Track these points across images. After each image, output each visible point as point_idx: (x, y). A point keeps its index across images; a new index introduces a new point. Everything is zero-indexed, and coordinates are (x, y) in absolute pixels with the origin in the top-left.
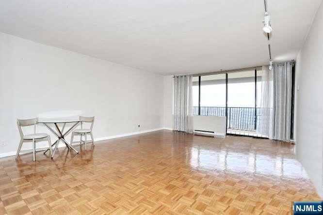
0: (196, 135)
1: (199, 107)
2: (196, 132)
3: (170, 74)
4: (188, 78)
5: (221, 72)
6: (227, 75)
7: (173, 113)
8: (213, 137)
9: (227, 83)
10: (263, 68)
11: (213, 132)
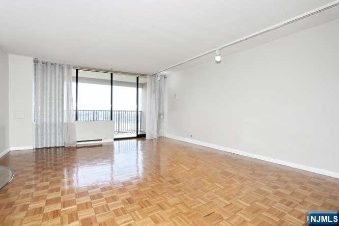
0: (77, 148)
2: (78, 143)
3: (28, 55)
5: (106, 71)
8: (101, 145)
11: (101, 140)
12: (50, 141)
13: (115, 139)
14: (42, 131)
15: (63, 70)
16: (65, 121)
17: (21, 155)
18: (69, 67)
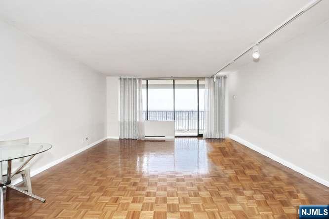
0: (146, 141)
1: (147, 111)
2: (146, 138)
4: (138, 81)
6: (174, 81)
7: (119, 120)
8: (164, 141)
9: (174, 88)
10: (206, 79)
11: (164, 136)
12: (129, 135)
13: (176, 137)
14: (124, 127)
15: (136, 82)
16: (138, 120)
17: (112, 142)
18: (140, 79)
